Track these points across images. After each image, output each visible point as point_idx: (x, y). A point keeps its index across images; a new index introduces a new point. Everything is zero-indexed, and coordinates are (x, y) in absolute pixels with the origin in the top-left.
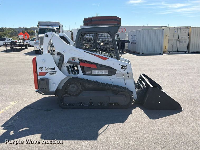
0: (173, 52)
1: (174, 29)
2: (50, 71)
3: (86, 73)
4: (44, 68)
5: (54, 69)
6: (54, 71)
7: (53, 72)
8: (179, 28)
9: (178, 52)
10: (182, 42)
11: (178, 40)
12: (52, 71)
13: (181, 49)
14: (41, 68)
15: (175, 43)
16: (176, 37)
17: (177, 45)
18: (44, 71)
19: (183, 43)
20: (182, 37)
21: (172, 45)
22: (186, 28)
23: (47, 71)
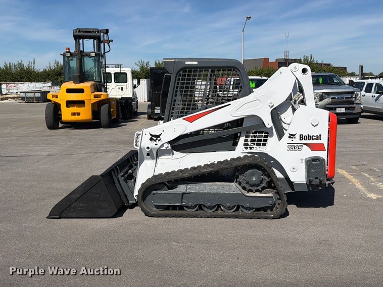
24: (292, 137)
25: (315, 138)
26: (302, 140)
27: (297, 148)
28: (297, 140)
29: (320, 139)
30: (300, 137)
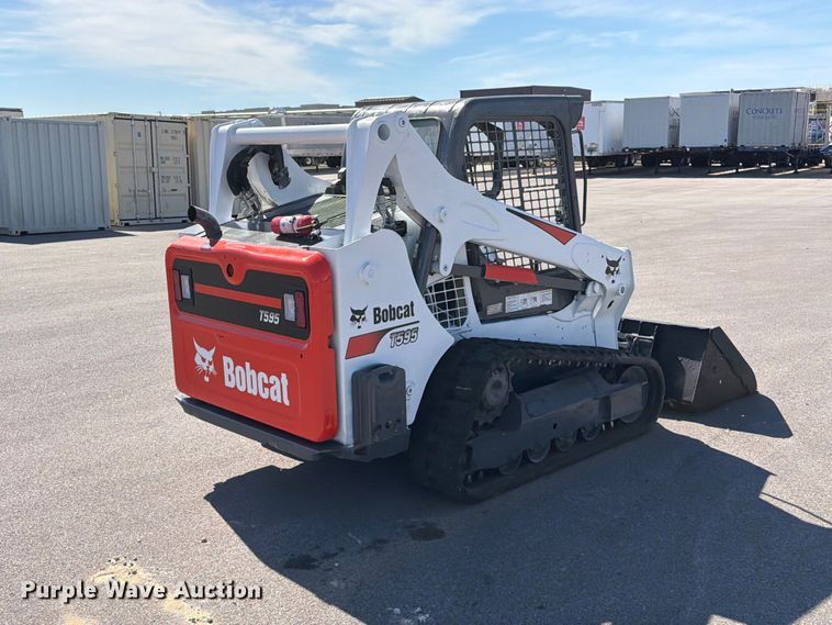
0: (142, 222)
1: (133, 122)
2: (397, 322)
3: (489, 312)
4: (369, 315)
5: (409, 310)
6: (410, 319)
7: (405, 328)
8: (151, 120)
9: (158, 221)
10: (169, 177)
11: (154, 170)
12: (404, 320)
13: (167, 206)
14: (357, 315)
15: (143, 182)
16: (142, 159)
17: (151, 191)
18: (369, 326)
19: (172, 184)
20: (168, 158)
21: (132, 193)
22: (174, 120)
23: (382, 326)
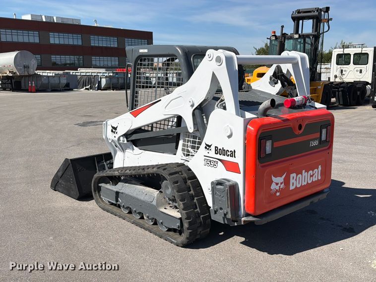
24: (208, 148)
25: (230, 153)
26: (217, 154)
27: (213, 164)
28: (212, 153)
29: (235, 157)
30: (216, 150)
